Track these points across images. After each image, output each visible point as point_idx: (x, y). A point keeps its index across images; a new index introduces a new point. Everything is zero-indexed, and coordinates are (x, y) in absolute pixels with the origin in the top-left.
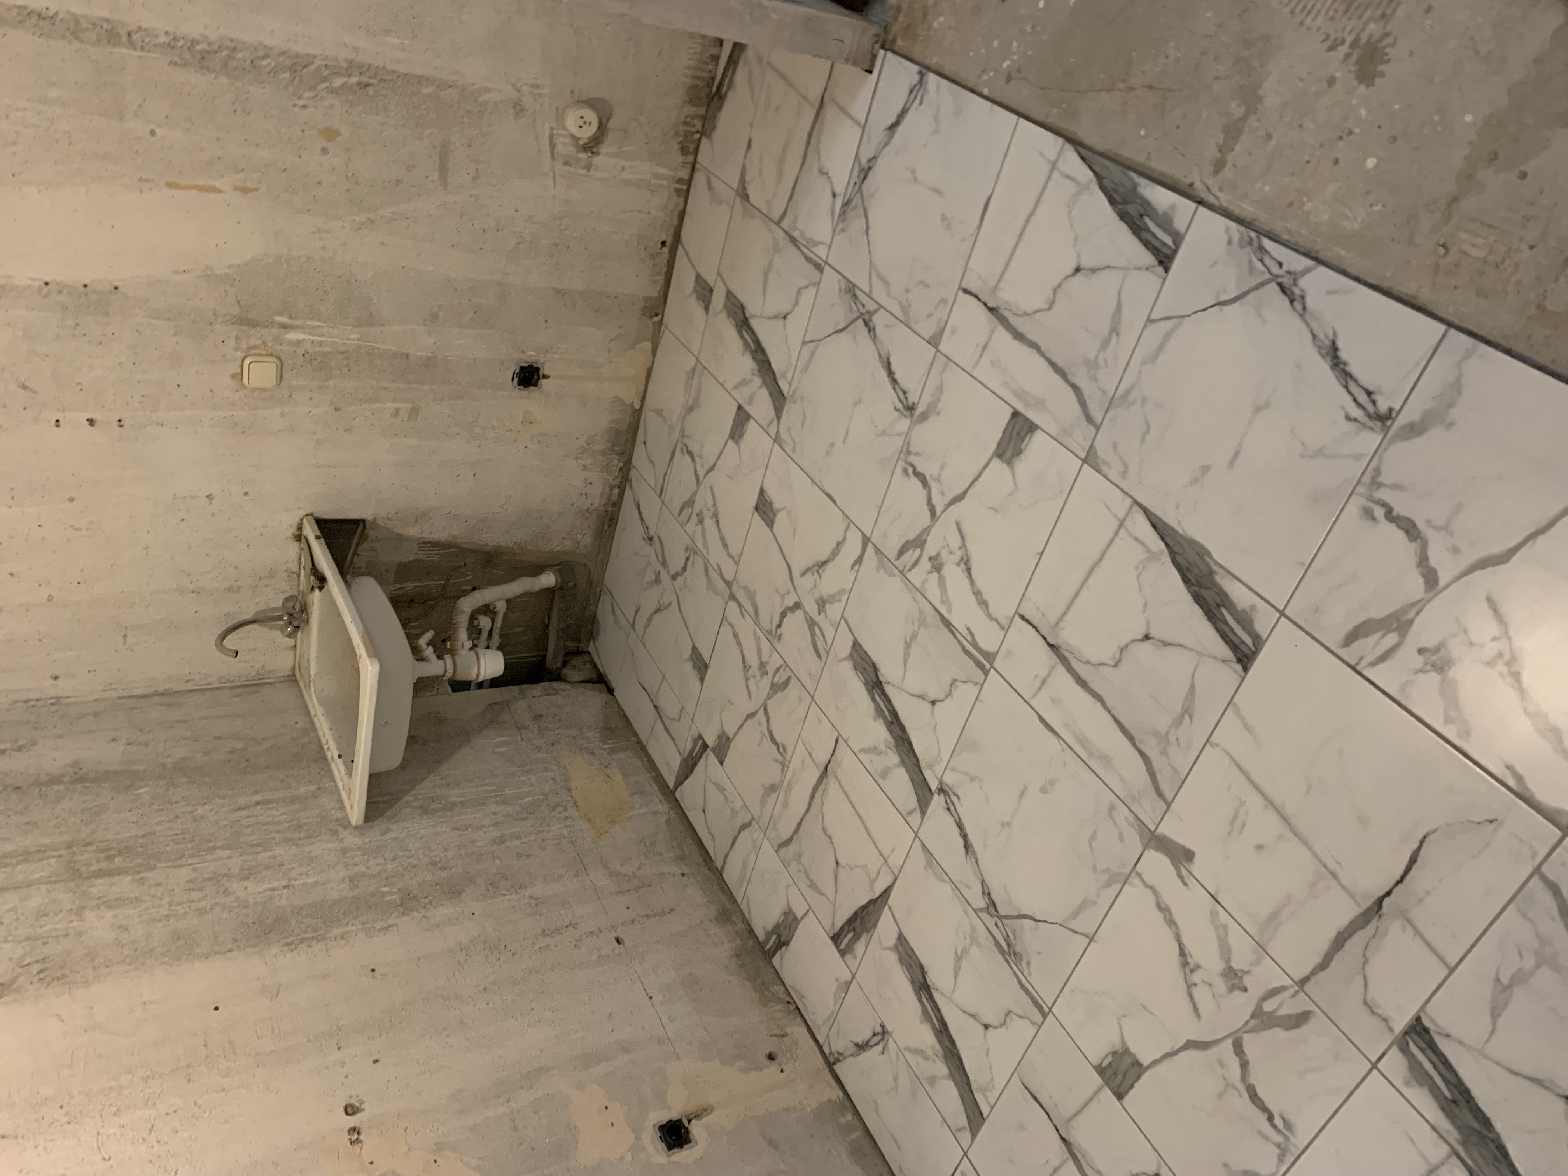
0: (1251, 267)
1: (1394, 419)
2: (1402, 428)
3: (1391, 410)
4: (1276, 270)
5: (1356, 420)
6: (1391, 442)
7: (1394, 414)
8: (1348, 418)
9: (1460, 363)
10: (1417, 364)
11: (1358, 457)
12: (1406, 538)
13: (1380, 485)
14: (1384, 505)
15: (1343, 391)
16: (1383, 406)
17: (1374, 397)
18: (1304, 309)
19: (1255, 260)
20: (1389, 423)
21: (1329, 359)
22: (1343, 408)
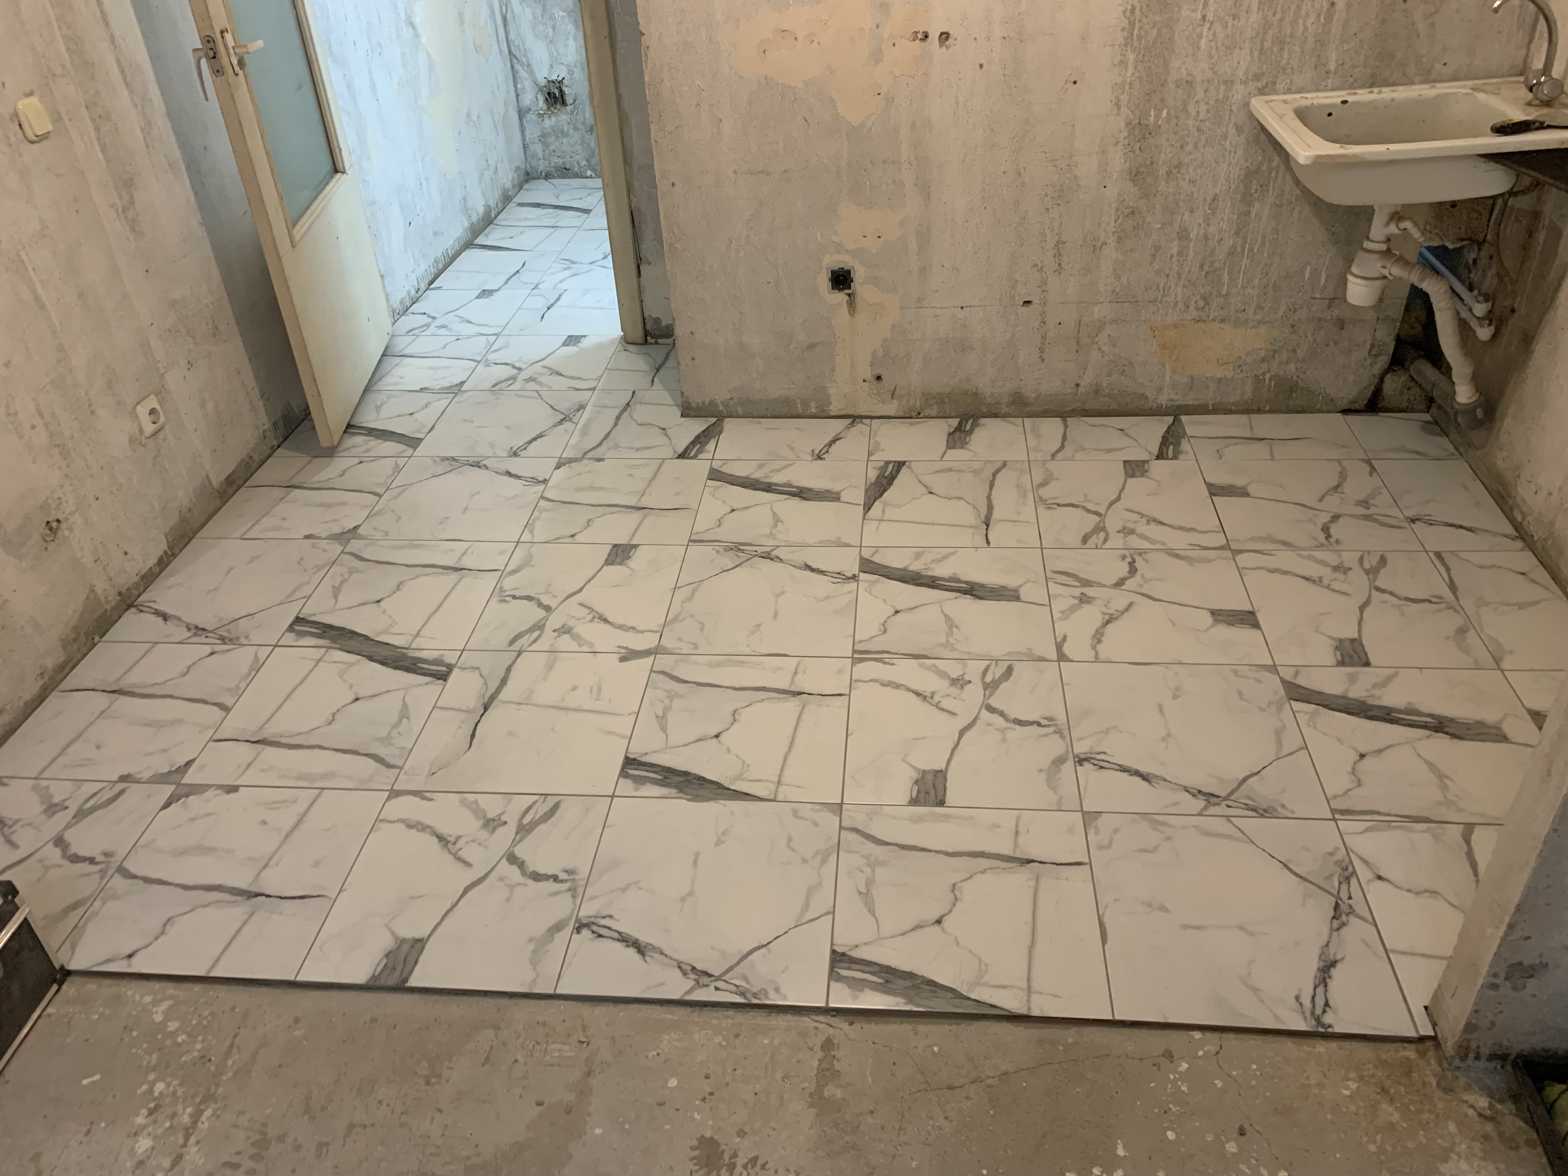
0: (745, 978)
1: (574, 928)
2: (567, 925)
3: (578, 932)
4: (720, 984)
5: (604, 917)
6: (571, 915)
7: (575, 931)
8: (611, 917)
9: (538, 976)
10: (570, 964)
11: (592, 898)
12: (537, 870)
13: (569, 889)
14: (562, 881)
15: (621, 930)
16: (585, 932)
17: (596, 935)
18: (680, 967)
19: (744, 984)
20: (577, 925)
21: (643, 944)
22: (618, 921)
